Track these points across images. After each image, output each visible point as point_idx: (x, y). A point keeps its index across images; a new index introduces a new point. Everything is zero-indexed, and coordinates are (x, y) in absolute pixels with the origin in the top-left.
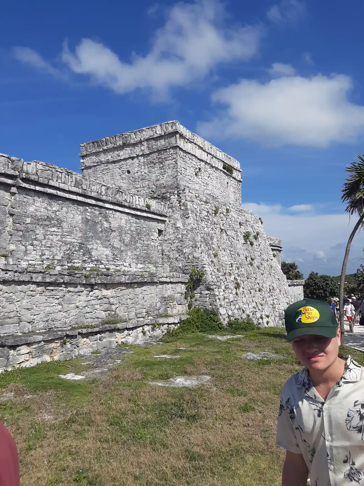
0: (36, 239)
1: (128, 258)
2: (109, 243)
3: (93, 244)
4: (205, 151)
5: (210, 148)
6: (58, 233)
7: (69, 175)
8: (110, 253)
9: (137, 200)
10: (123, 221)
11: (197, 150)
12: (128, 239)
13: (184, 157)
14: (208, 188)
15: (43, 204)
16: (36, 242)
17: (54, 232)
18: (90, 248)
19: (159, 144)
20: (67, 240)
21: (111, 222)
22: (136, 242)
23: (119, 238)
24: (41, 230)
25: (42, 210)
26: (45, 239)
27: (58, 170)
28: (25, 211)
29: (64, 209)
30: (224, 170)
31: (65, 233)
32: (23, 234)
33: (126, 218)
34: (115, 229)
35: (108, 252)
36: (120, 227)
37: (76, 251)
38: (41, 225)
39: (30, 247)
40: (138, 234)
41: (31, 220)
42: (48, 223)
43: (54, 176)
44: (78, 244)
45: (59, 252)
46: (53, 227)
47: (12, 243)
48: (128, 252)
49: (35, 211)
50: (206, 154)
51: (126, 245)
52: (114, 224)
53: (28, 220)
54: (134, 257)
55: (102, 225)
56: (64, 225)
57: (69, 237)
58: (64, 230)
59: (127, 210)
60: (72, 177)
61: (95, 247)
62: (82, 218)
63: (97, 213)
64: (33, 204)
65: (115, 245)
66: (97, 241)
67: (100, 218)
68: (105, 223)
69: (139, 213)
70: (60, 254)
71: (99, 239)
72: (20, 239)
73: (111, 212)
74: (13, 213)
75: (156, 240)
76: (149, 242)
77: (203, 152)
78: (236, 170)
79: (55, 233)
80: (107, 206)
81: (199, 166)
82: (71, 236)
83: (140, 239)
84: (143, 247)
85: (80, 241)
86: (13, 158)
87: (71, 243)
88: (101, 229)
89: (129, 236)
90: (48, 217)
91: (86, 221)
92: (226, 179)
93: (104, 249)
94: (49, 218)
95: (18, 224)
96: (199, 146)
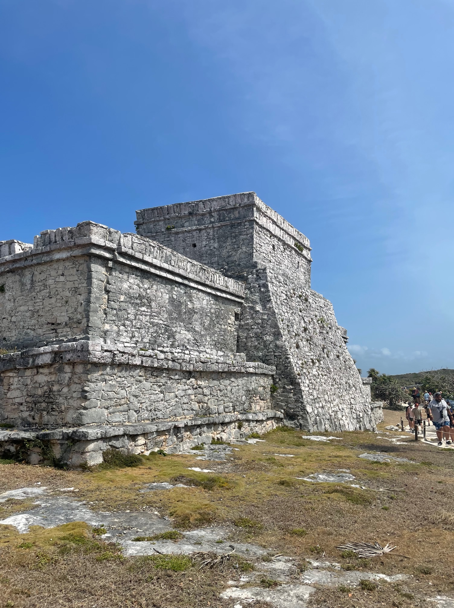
0: (127, 319)
1: (207, 344)
2: (191, 326)
3: (177, 327)
4: (278, 226)
5: (282, 223)
6: (147, 314)
7: (160, 250)
8: (192, 338)
9: (218, 278)
10: (205, 302)
11: (271, 224)
12: (208, 322)
13: (260, 232)
14: (281, 268)
15: (136, 281)
16: (127, 322)
17: (144, 311)
18: (174, 330)
19: (232, 216)
20: (155, 321)
21: (195, 302)
22: (214, 326)
23: (200, 320)
24: (133, 309)
25: (135, 287)
26: (135, 319)
27: (152, 244)
28: (120, 288)
29: (154, 286)
30: (295, 248)
31: (153, 314)
32: (117, 313)
33: (207, 298)
34: (197, 311)
35: (189, 336)
36: (202, 308)
37: (162, 334)
38: (133, 303)
39: (122, 328)
40: (217, 317)
41: (124, 298)
42: (139, 302)
43: (147, 250)
44: (164, 326)
45: (147, 334)
46: (143, 306)
47: (106, 323)
48: (208, 337)
49: (129, 288)
50: (279, 230)
51: (206, 329)
52: (197, 305)
53: (122, 298)
54: (212, 343)
55: (187, 305)
56: (153, 304)
57: (156, 318)
58: (153, 309)
59: (209, 290)
60: (162, 252)
61: (178, 331)
62: (170, 297)
63: (182, 292)
64: (128, 280)
65: (196, 329)
66: (180, 323)
67: (185, 298)
68: (189, 303)
69: (219, 294)
70: (148, 336)
71: (183, 321)
72: (114, 318)
73: (195, 291)
74: (109, 290)
75: (232, 324)
76: (226, 326)
77: (277, 227)
78: (306, 248)
79: (144, 313)
80: (192, 284)
81: (273, 243)
82: (158, 317)
83: (218, 323)
84: (221, 332)
85: (166, 323)
86: (112, 230)
87: (157, 325)
88: (185, 310)
89: (208, 318)
90: (139, 294)
91: (172, 300)
92: (298, 259)
93: (187, 332)
94: (140, 297)
95: (113, 302)
96: (273, 220)
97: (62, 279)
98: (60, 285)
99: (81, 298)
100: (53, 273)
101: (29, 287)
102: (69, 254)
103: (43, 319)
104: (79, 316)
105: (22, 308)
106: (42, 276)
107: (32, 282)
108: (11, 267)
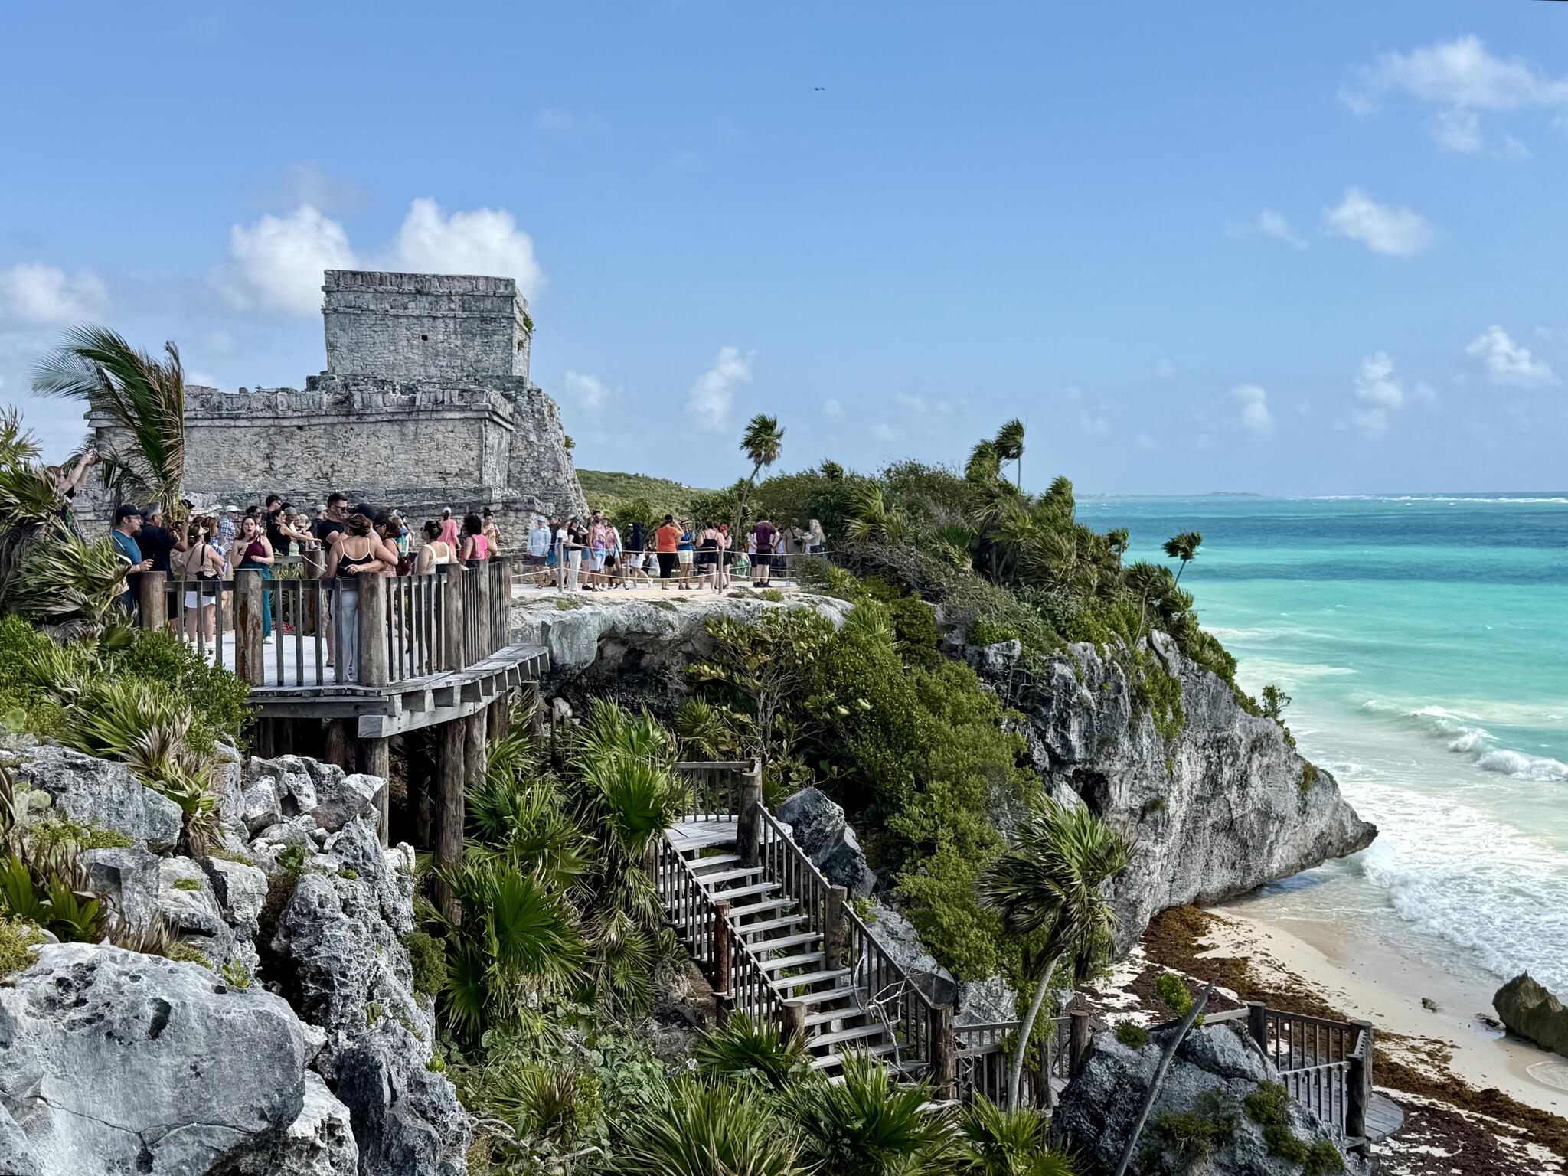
19: (482, 307)
30: (526, 329)
97: (452, 435)
98: (450, 440)
99: (473, 454)
100: (441, 428)
101: (412, 437)
102: (463, 415)
103: (430, 468)
104: (471, 469)
105: (401, 456)
106: (430, 430)
107: (416, 435)
108: (390, 417)
